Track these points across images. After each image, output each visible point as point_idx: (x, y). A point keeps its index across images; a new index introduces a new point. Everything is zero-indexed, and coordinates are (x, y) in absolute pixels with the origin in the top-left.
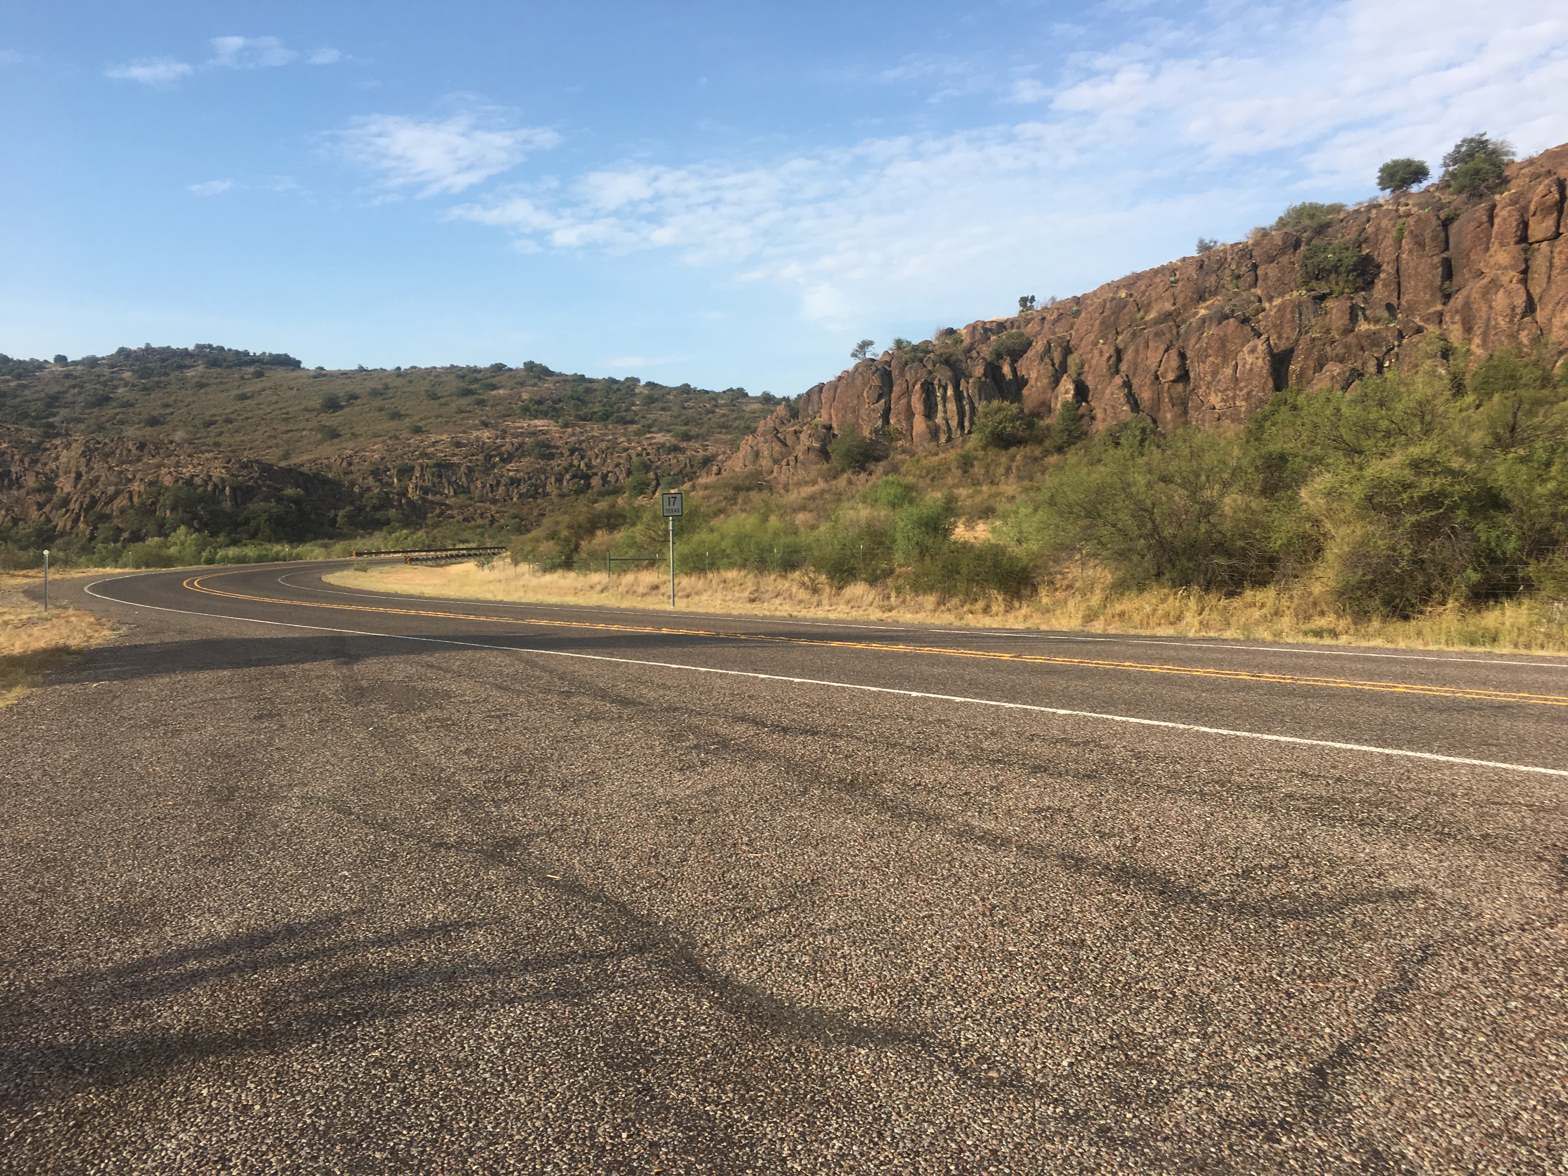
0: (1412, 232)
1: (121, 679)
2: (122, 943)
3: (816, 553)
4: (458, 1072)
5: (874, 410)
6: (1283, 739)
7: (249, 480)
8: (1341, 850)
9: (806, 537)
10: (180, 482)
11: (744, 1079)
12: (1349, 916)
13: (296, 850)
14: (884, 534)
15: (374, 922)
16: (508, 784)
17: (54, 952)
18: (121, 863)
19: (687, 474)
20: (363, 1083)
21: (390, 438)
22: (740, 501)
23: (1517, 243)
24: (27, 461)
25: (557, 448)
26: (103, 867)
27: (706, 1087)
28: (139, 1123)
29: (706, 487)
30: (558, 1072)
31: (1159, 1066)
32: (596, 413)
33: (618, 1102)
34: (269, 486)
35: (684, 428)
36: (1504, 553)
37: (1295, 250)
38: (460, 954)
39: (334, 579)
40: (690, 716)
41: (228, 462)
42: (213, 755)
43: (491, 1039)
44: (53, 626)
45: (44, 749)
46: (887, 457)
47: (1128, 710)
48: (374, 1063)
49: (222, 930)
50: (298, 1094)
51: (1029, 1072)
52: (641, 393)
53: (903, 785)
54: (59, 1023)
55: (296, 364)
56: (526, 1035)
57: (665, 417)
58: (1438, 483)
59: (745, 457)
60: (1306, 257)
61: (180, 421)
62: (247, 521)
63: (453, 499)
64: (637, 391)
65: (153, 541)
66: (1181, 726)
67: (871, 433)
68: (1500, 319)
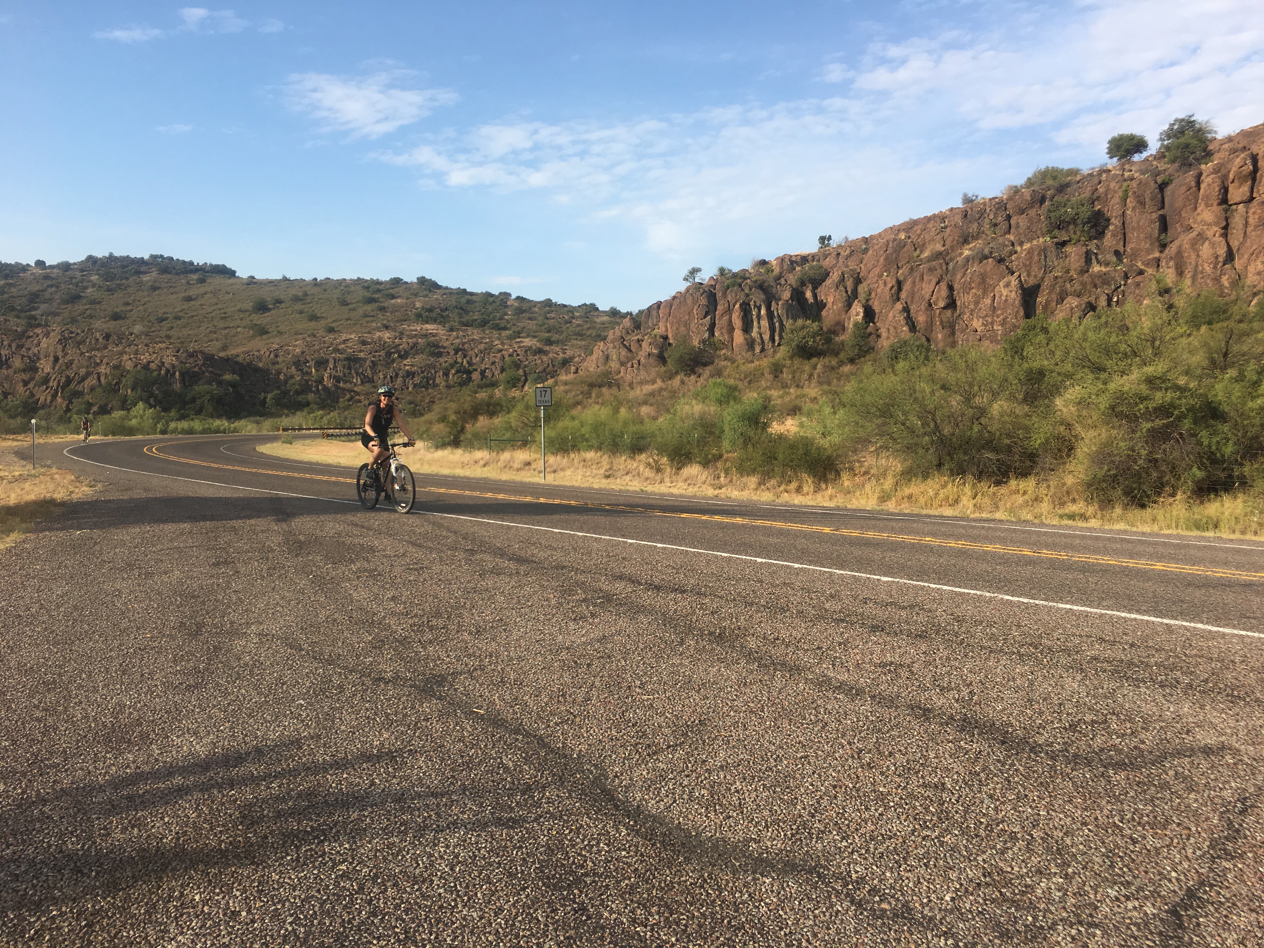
0: (1135, 192)
1: (101, 528)
2: (115, 758)
3: (659, 440)
4: (416, 887)
5: (702, 325)
6: (1075, 608)
7: (195, 367)
8: (1149, 708)
9: (649, 427)
10: (139, 366)
11: (666, 903)
12: (1171, 768)
13: (258, 680)
14: (714, 425)
15: (330, 747)
16: (431, 628)
17: (59, 765)
18: (111, 687)
19: (549, 372)
20: (334, 894)
21: (309, 336)
22: (593, 395)
23: (1219, 204)
24: (14, 346)
25: (445, 348)
26: (95, 690)
27: (634, 908)
28: (142, 925)
29: (566, 383)
30: (502, 890)
31: (1031, 903)
32: (476, 320)
33: (559, 920)
34: (211, 372)
35: (547, 335)
36: (1223, 456)
37: (1041, 204)
38: (407, 778)
39: (266, 449)
40: (576, 573)
41: (178, 351)
42: (181, 595)
43: (442, 857)
44: (41, 482)
45: (40, 586)
46: (712, 363)
47: (940, 579)
48: (342, 876)
49: (201, 749)
50: (278, 903)
51: (917, 905)
52: (512, 305)
53: (764, 638)
54: (67, 829)
55: (232, 273)
56: (471, 854)
57: (532, 325)
58: (1169, 395)
59: (597, 359)
60: (1049, 211)
61: (138, 317)
62: (193, 400)
63: (360, 387)
64: (509, 303)
65: (117, 414)
66: (988, 594)
67: (699, 343)
68: (1206, 265)
